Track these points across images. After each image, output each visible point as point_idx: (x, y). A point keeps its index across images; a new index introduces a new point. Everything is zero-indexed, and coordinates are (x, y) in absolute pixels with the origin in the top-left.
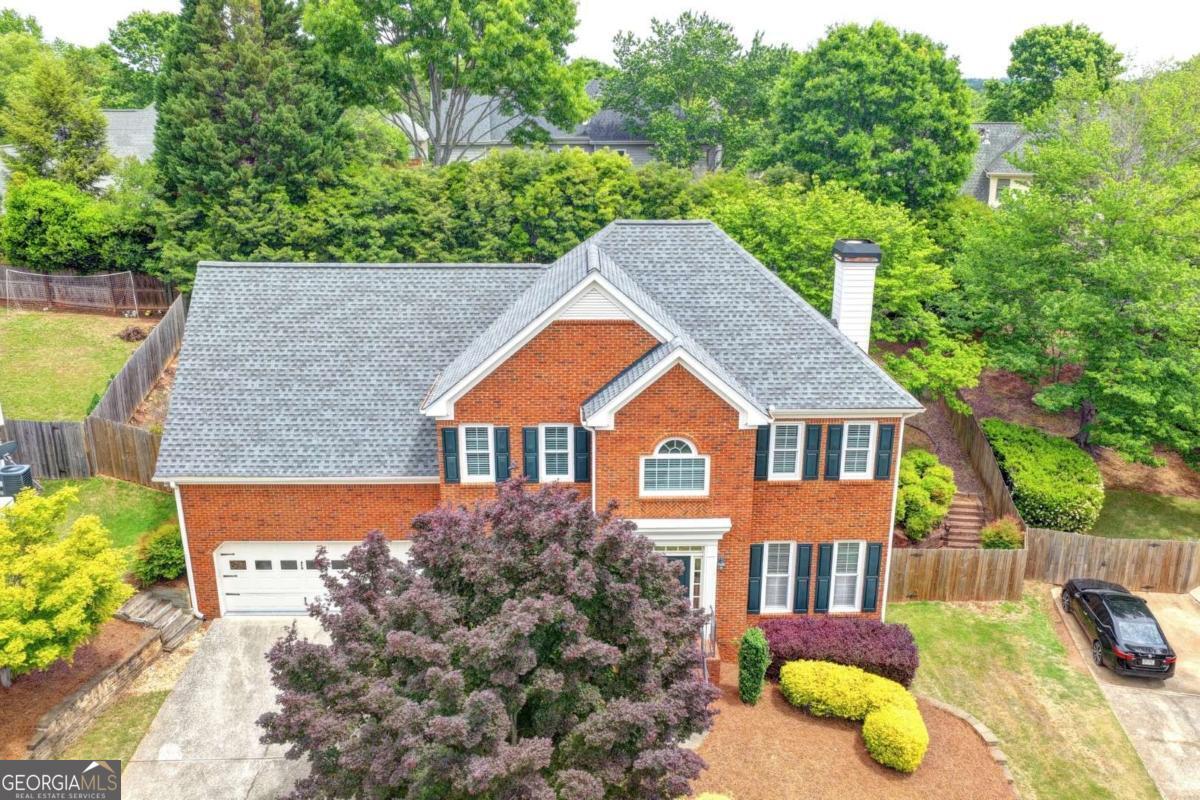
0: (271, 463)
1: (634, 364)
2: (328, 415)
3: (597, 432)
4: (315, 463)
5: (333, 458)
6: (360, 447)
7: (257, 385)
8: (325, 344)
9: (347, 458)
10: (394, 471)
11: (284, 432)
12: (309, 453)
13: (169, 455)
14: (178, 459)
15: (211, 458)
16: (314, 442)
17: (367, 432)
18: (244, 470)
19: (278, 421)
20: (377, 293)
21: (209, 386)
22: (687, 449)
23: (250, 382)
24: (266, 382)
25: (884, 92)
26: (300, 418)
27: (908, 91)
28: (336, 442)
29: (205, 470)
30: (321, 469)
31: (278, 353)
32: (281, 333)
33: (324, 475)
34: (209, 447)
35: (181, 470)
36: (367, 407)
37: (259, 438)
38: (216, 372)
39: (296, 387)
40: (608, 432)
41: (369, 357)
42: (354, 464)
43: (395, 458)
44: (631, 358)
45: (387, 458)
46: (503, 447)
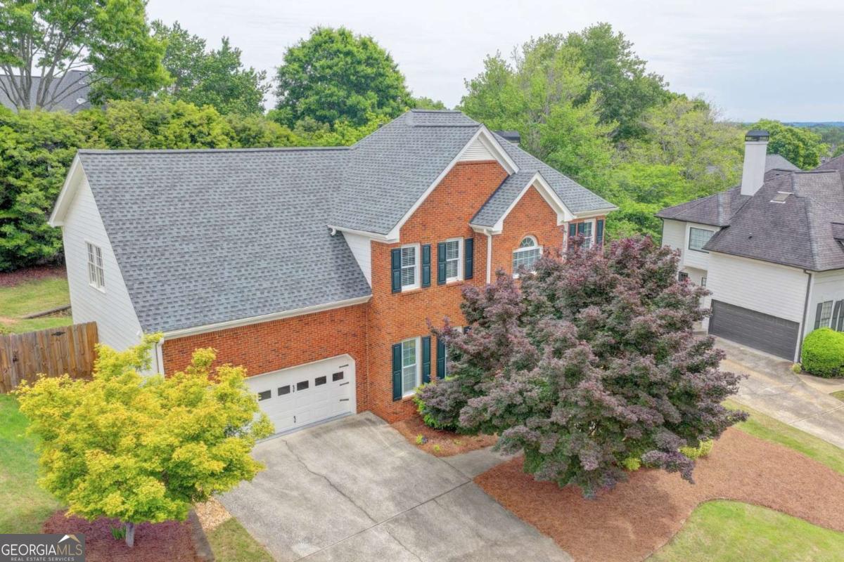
0: (241, 307)
1: (497, 190)
2: (263, 264)
3: (493, 236)
4: (275, 302)
5: (286, 295)
6: (302, 284)
7: (191, 247)
8: (229, 211)
9: (296, 294)
10: (336, 297)
11: (237, 282)
12: (266, 294)
13: (148, 315)
14: (159, 317)
15: (187, 311)
16: (265, 286)
17: (300, 272)
18: (222, 316)
19: (227, 274)
20: (248, 171)
21: (149, 253)
22: (532, 244)
23: (184, 246)
24: (198, 245)
25: (369, 70)
26: (243, 269)
27: (381, 70)
28: (281, 284)
29: (188, 322)
30: (282, 305)
31: (194, 221)
32: (187, 205)
33: (288, 309)
34: (180, 303)
35: (167, 326)
36: (288, 254)
37: (219, 288)
38: (149, 241)
39: (225, 246)
40: (498, 236)
41: (268, 218)
42: (304, 297)
43: (330, 288)
44: (495, 187)
45: (325, 289)
46: (427, 259)
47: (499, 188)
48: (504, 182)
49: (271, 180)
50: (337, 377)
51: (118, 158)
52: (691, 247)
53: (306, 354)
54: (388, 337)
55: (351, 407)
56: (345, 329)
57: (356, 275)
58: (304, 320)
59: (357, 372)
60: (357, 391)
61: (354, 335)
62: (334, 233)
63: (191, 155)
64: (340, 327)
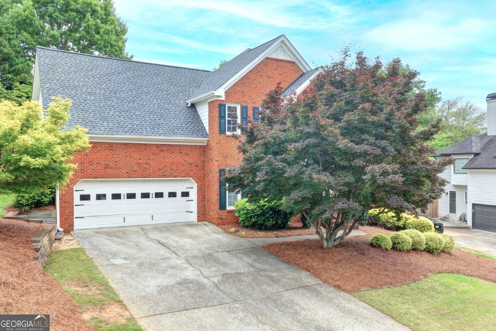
0: (116, 130)
1: (296, 81)
2: (138, 113)
4: (140, 131)
5: (149, 129)
6: (161, 126)
7: (93, 98)
8: (123, 86)
9: (156, 130)
11: (117, 118)
12: (135, 127)
16: (135, 123)
17: (162, 120)
19: (111, 113)
20: (141, 71)
23: (88, 96)
24: (97, 97)
26: (123, 113)
28: (147, 123)
31: (99, 86)
36: (156, 111)
37: (104, 119)
38: (66, 90)
39: (115, 100)
41: (149, 93)
42: (161, 132)
43: (180, 131)
44: (294, 78)
45: (176, 131)
46: (245, 116)
47: (297, 79)
48: (301, 76)
49: (155, 77)
50: (185, 194)
51: (61, 53)
52: (455, 172)
53: (161, 172)
54: (216, 163)
55: (193, 217)
56: (190, 161)
57: (200, 128)
58: (161, 148)
59: (198, 192)
60: (198, 206)
61: (197, 166)
62: (189, 105)
63: (107, 59)
64: (186, 158)
